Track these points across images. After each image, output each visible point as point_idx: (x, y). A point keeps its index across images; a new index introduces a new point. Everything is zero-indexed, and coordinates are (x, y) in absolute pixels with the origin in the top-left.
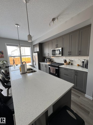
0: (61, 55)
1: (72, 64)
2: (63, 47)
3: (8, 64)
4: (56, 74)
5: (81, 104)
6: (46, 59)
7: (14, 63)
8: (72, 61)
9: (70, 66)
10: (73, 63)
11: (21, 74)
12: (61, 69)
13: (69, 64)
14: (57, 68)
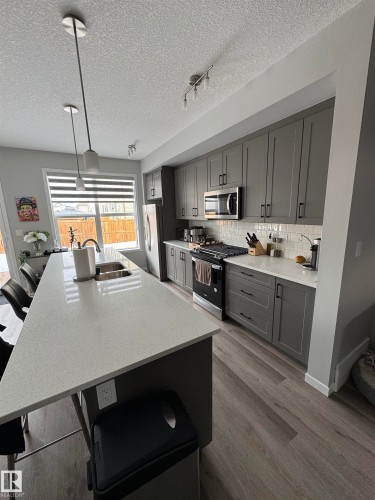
0: (237, 216)
1: (279, 254)
2: (244, 185)
3: (53, 244)
4: (215, 290)
5: (276, 404)
6: (186, 231)
7: (72, 240)
8: (281, 240)
9: (272, 259)
10: (285, 248)
11: (75, 281)
12: (231, 271)
13: (268, 253)
14: (217, 267)
